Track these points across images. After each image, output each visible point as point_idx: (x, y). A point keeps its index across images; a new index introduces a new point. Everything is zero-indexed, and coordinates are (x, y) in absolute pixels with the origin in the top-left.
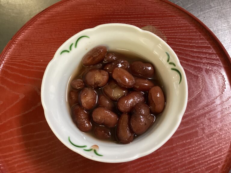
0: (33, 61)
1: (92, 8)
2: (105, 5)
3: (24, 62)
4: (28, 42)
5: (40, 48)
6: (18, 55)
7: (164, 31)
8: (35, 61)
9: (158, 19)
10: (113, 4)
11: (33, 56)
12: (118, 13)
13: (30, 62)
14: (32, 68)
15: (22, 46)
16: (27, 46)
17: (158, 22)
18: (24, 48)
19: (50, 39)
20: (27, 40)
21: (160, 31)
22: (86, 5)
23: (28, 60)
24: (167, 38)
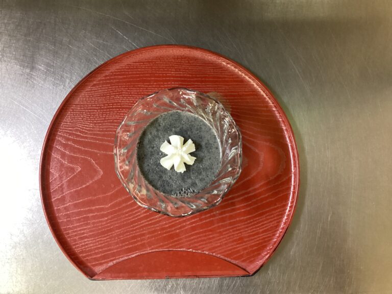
0: (87, 130)
1: (150, 66)
2: (166, 64)
3: (77, 130)
4: (80, 107)
5: (94, 114)
6: (70, 123)
7: (229, 99)
8: (89, 130)
9: (224, 85)
10: (175, 62)
11: (87, 124)
12: (180, 74)
13: (84, 130)
14: (86, 138)
15: (73, 111)
16: (80, 112)
17: (224, 88)
18: (76, 114)
19: (104, 104)
20: (78, 105)
21: (225, 99)
22: (144, 62)
23: (81, 128)
24: (231, 108)
